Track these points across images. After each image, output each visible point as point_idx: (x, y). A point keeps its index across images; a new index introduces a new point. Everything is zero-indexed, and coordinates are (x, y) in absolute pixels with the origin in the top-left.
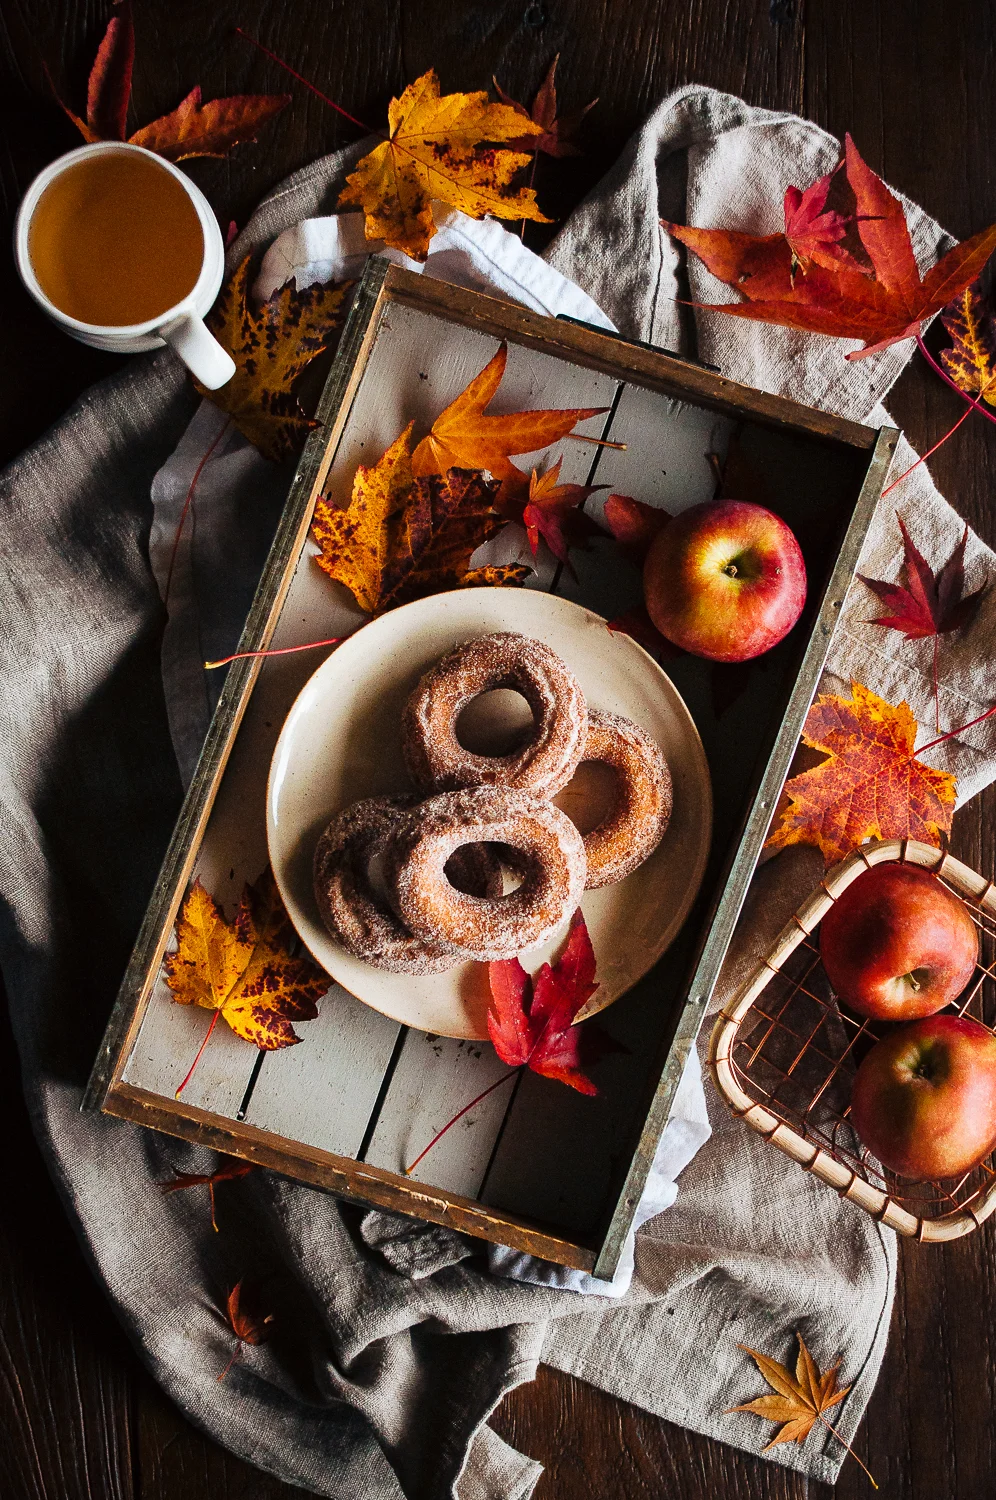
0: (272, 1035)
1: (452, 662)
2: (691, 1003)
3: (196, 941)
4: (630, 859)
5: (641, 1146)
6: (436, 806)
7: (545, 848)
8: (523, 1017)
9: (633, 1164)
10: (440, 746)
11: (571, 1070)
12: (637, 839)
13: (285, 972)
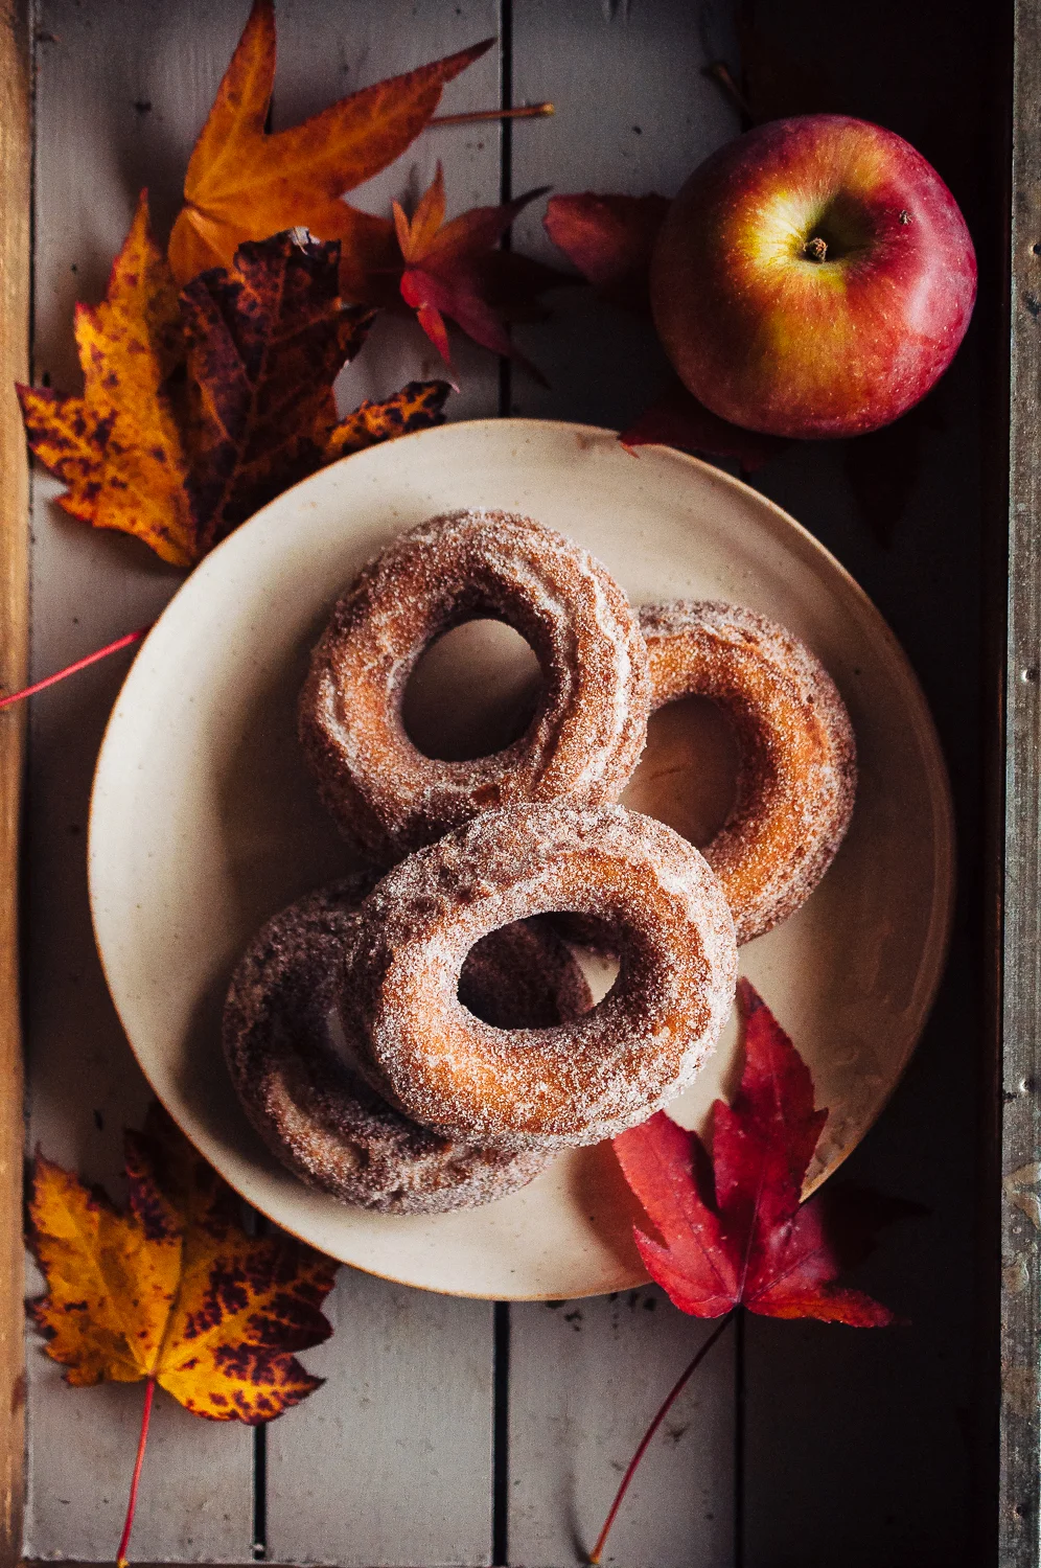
0: (265, 1389)
1: (355, 604)
2: (1011, 1097)
3: (75, 1262)
4: (806, 861)
5: (1006, 1397)
6: (401, 885)
7: (634, 897)
8: (706, 1215)
9: (1003, 1436)
10: (381, 768)
11: (828, 1287)
12: (807, 818)
13: (249, 1269)
